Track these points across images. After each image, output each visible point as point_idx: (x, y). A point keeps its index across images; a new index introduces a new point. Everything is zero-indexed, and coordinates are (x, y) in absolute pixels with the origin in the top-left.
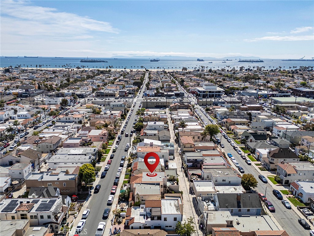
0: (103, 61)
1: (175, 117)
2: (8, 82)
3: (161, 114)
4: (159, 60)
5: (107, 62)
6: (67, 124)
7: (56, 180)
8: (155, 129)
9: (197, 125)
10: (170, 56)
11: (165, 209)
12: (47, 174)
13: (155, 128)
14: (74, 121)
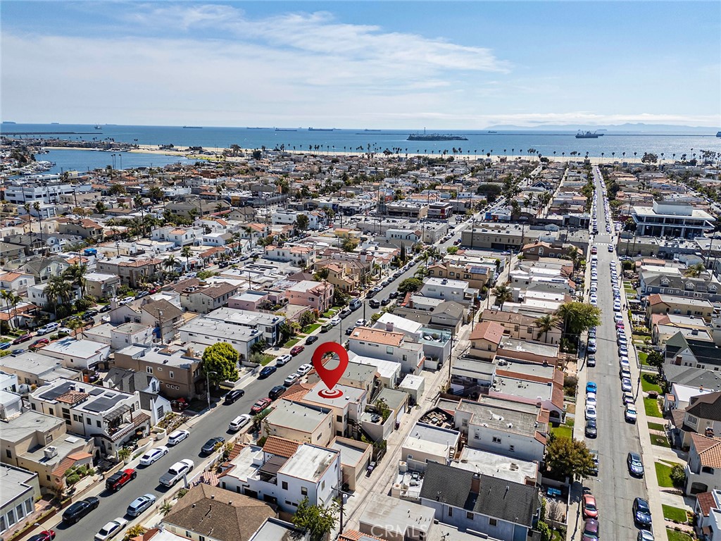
0: (458, 138)
1: (520, 274)
2: (241, 176)
3: (484, 263)
4: (602, 135)
5: (466, 139)
6: (276, 264)
7: (162, 363)
8: (441, 297)
9: (557, 299)
10: (641, 125)
11: (294, 464)
12: (156, 350)
13: (441, 295)
14: (291, 260)
